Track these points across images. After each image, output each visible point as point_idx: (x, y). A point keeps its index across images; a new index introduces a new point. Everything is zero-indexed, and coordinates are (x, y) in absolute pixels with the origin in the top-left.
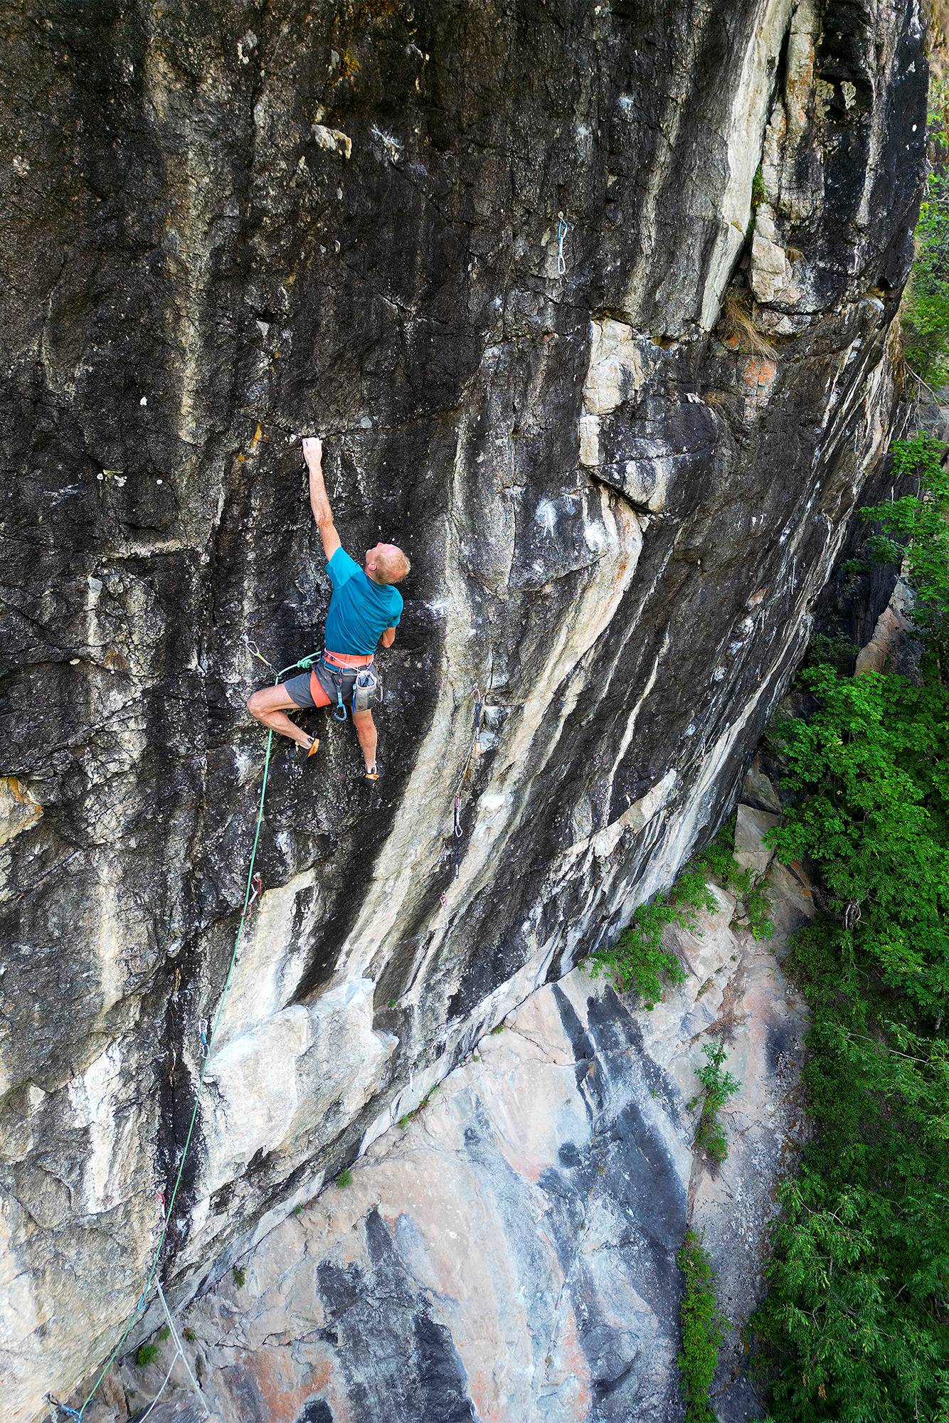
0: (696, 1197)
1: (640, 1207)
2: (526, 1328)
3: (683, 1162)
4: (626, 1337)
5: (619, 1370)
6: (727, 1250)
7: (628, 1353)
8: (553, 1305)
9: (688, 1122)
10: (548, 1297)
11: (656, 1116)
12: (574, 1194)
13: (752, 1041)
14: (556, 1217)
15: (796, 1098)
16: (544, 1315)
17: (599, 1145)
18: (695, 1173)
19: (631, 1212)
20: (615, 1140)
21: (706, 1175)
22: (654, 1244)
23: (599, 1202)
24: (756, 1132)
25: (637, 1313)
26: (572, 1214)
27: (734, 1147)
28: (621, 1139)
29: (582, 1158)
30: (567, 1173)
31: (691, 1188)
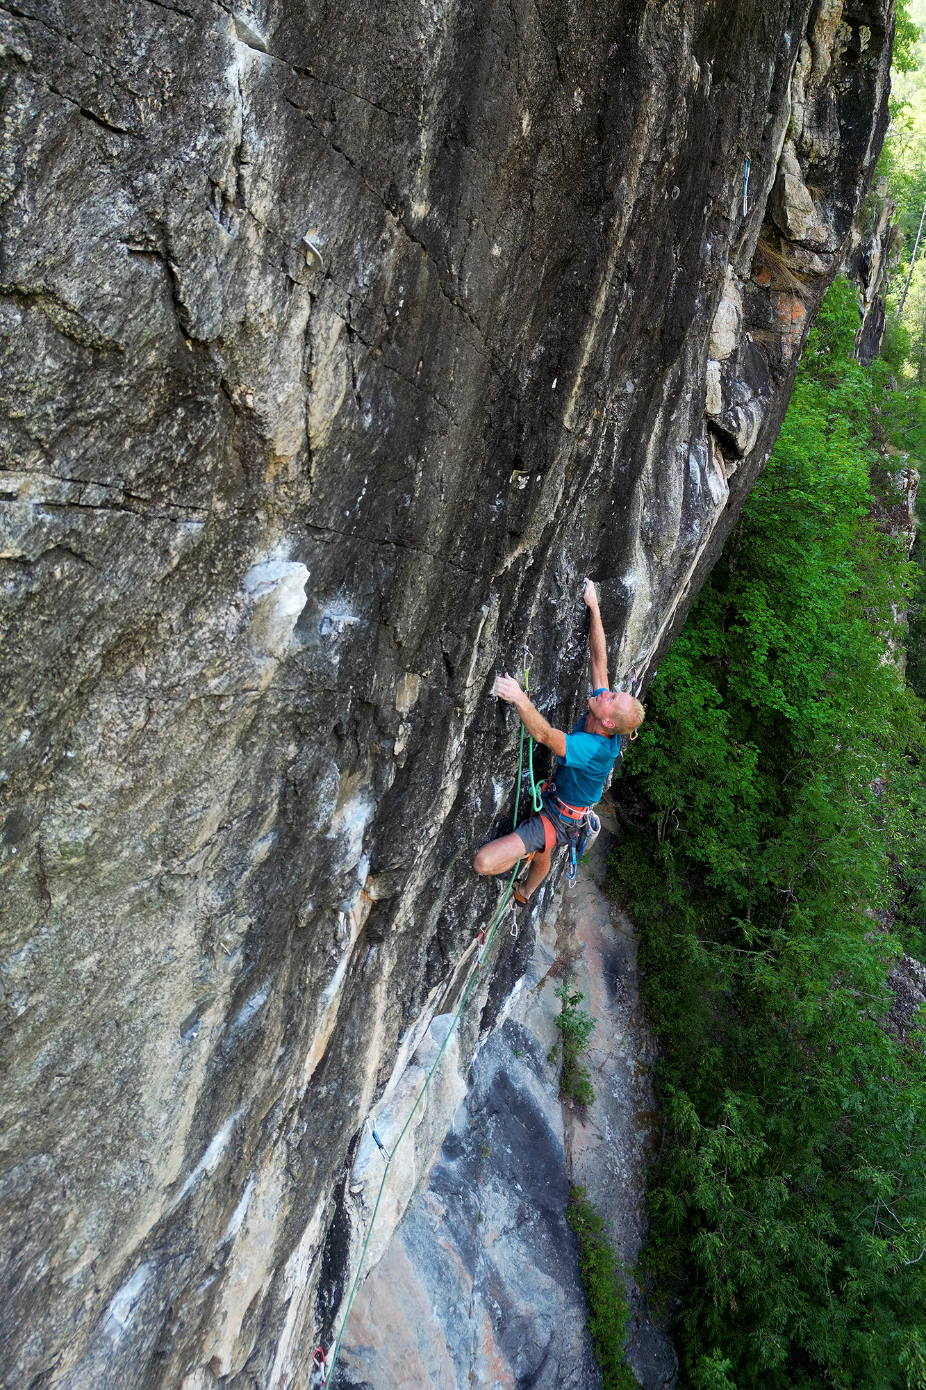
0: (573, 1149)
1: (526, 1178)
2: (446, 1351)
3: (554, 1116)
4: (539, 1321)
5: (538, 1360)
6: (608, 1195)
7: (543, 1337)
8: (466, 1314)
9: (552, 1073)
10: (462, 1308)
11: (523, 1077)
12: (466, 1187)
13: (591, 973)
14: (453, 1219)
15: (637, 1021)
16: (461, 1328)
17: (477, 1126)
18: (567, 1124)
19: (519, 1187)
20: (491, 1115)
21: (577, 1124)
22: (547, 1214)
23: (489, 1187)
24: (611, 1064)
25: (544, 1291)
26: (467, 1209)
27: (597, 1085)
28: (496, 1112)
29: (464, 1145)
30: (453, 1166)
31: (566, 1141)
